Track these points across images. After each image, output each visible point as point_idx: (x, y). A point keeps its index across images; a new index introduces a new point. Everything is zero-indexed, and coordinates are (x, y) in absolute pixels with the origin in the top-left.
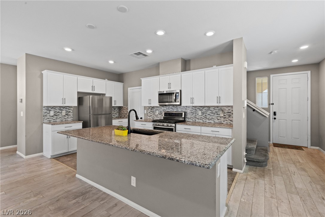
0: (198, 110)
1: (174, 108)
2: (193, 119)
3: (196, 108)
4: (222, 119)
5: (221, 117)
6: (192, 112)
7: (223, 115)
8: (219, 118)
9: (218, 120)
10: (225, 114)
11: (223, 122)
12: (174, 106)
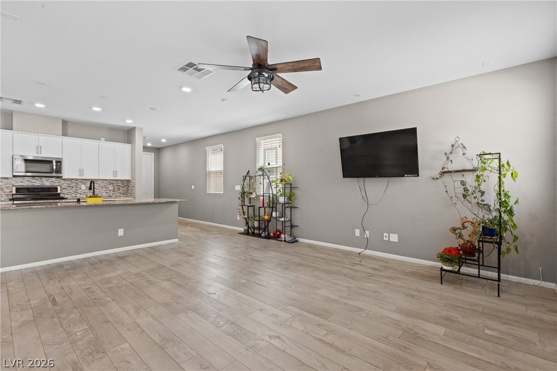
0: (80, 183)
1: (34, 181)
2: (72, 194)
3: (77, 182)
4: (112, 192)
5: (110, 190)
6: (71, 186)
7: (112, 189)
8: (108, 191)
9: (107, 193)
10: (115, 188)
11: (112, 195)
12: (36, 178)
